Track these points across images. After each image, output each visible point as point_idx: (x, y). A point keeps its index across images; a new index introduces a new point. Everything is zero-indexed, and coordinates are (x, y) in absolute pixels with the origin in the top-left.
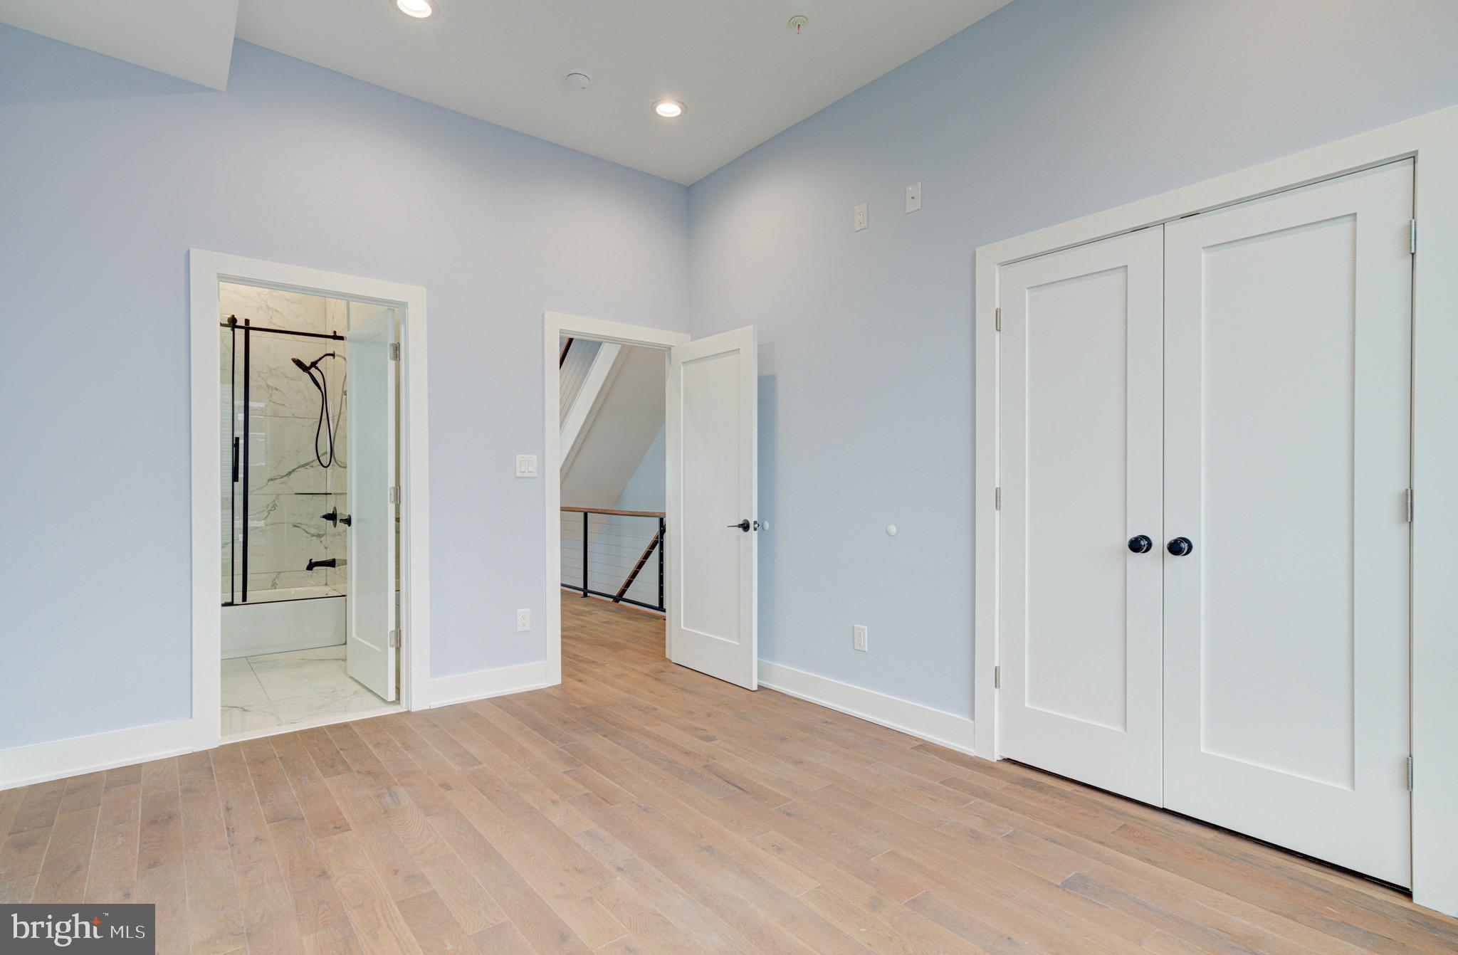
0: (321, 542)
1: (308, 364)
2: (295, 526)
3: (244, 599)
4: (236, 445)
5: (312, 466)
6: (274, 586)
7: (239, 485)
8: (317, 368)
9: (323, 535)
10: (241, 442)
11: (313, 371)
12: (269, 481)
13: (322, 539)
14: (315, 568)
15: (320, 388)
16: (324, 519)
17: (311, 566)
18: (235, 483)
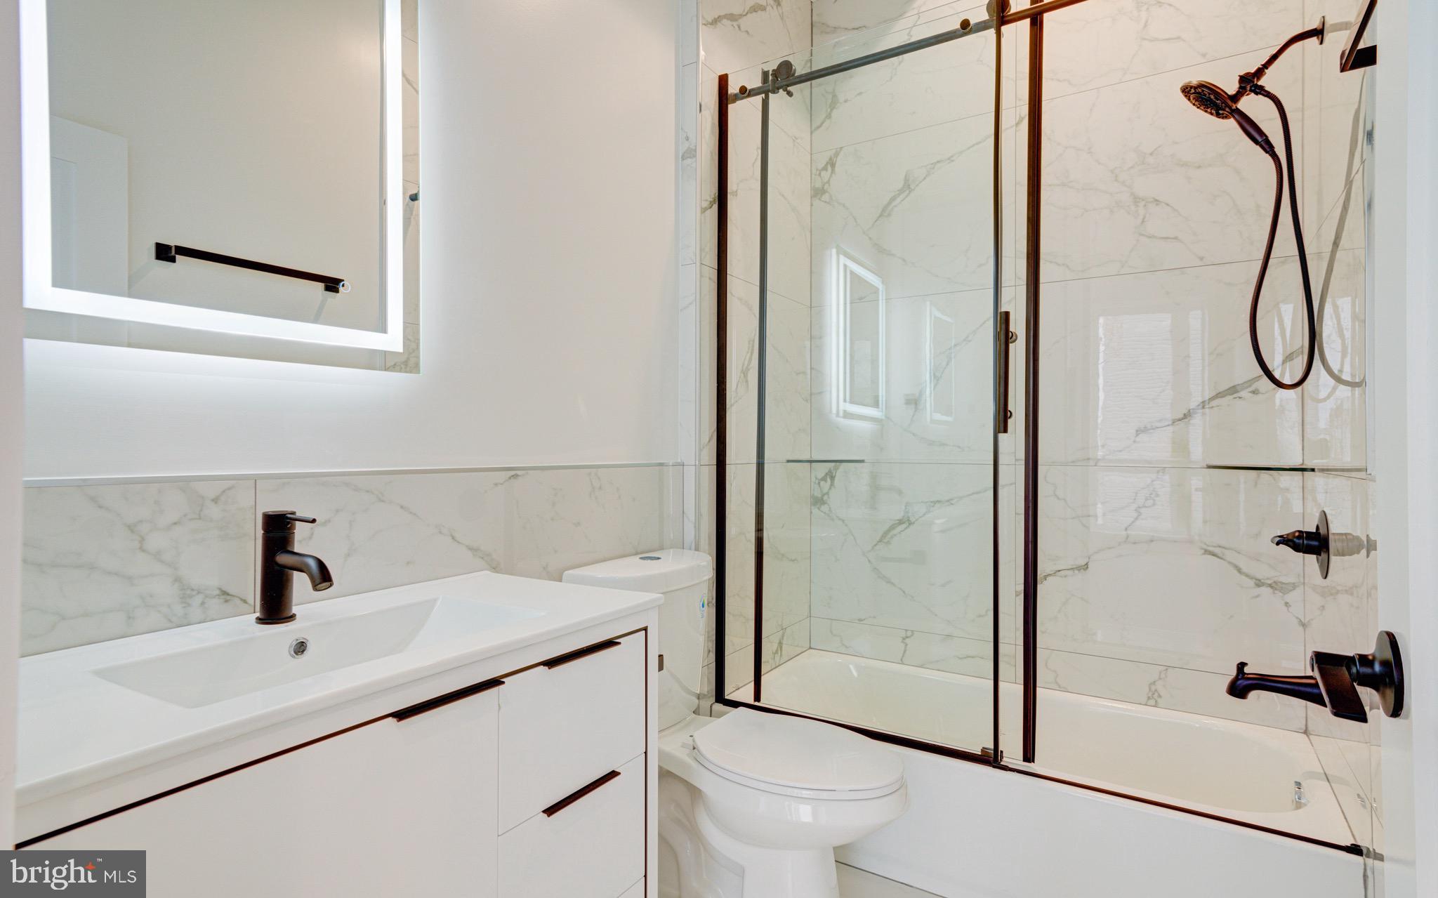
0: (1287, 604)
1: (1231, 88)
2: (1207, 552)
3: (1029, 755)
4: (1004, 336)
5: (1255, 392)
6: (1153, 698)
7: (1014, 441)
8: (1260, 91)
9: (1294, 586)
10: (1018, 326)
11: (1251, 105)
12: (1139, 432)
13: (1290, 597)
14: (1253, 694)
15: (1268, 147)
16: (1286, 550)
17: (1242, 685)
18: (1002, 436)
